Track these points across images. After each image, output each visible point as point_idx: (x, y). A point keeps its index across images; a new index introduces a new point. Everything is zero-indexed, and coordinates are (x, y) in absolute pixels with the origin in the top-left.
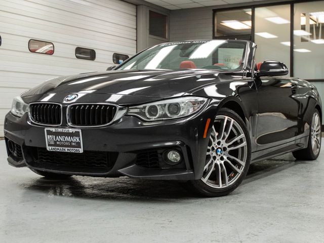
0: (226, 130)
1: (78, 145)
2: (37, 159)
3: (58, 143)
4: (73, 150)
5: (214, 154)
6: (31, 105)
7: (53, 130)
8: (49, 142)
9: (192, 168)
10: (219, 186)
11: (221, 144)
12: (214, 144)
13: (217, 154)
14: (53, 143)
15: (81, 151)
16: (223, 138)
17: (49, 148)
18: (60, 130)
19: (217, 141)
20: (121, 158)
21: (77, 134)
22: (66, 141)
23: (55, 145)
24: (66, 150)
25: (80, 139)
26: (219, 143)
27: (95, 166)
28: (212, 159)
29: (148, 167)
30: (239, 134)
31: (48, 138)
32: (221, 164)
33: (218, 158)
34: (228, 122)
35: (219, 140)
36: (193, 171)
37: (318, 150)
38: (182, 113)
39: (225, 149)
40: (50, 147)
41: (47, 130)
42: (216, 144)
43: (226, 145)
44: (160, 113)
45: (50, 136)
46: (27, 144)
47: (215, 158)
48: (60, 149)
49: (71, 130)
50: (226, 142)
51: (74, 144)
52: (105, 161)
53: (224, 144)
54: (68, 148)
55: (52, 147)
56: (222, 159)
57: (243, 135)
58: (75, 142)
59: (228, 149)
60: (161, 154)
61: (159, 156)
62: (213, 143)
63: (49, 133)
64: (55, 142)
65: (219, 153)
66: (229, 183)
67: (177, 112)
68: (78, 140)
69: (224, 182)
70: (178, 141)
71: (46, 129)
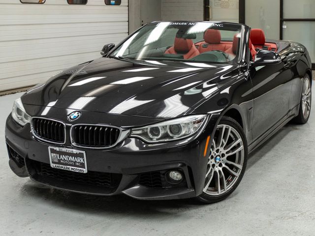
0: (225, 137)
1: (82, 165)
2: (40, 171)
3: (62, 161)
4: (77, 169)
5: (213, 162)
6: (33, 119)
7: (57, 149)
8: (52, 160)
9: (193, 186)
10: (218, 193)
11: (220, 151)
12: (214, 152)
13: (216, 162)
14: (57, 161)
15: (85, 171)
16: (222, 146)
17: (52, 165)
18: (64, 149)
19: (215, 149)
20: (125, 179)
21: (81, 155)
22: (70, 161)
23: (59, 162)
24: (70, 168)
25: (84, 160)
26: (217, 151)
27: (99, 184)
28: (211, 167)
29: (151, 187)
30: (237, 139)
31: (51, 156)
32: (219, 171)
33: (217, 165)
34: (227, 130)
35: (218, 148)
36: (195, 189)
37: (308, 112)
38: (183, 132)
39: (223, 155)
40: (54, 165)
41: (51, 149)
42: (215, 152)
43: (224, 152)
44: (162, 132)
45: (54, 154)
46: (31, 157)
47: (214, 166)
48: (64, 167)
49: (75, 151)
50: (225, 148)
51: (78, 164)
52: (109, 180)
53: (222, 151)
54: (72, 167)
55: (56, 165)
56: (220, 165)
57: (240, 140)
58: (79, 162)
59: (226, 155)
60: (164, 174)
61: (162, 176)
62: (212, 152)
63: (53, 151)
64: (59, 160)
65: (218, 161)
66: (228, 188)
67: (178, 132)
68: (82, 161)
69: (222, 187)
70: (180, 163)
71: (49, 148)
